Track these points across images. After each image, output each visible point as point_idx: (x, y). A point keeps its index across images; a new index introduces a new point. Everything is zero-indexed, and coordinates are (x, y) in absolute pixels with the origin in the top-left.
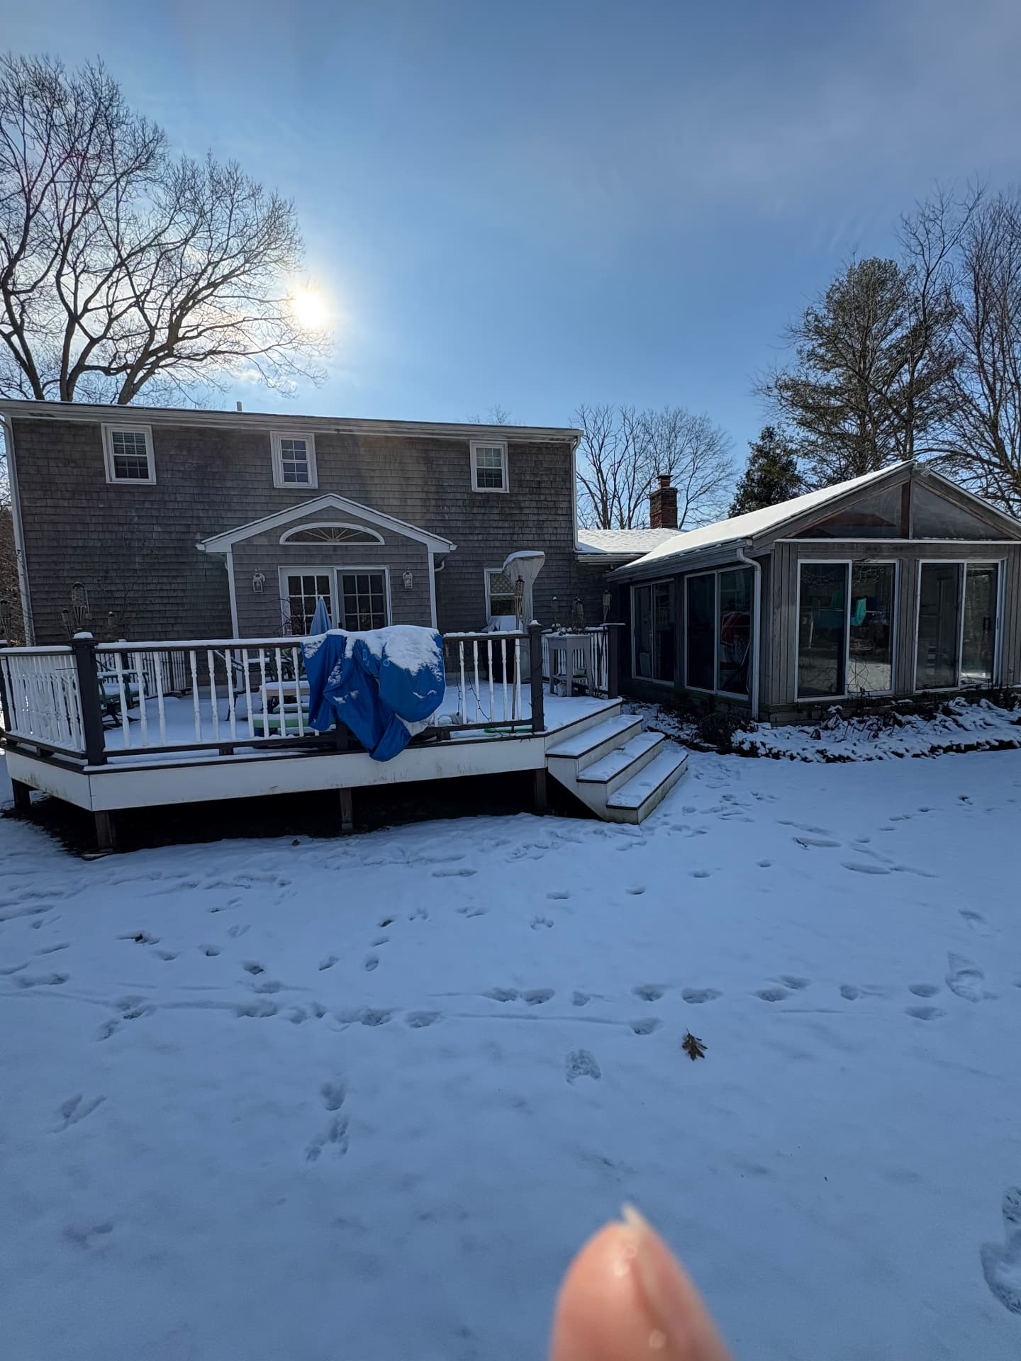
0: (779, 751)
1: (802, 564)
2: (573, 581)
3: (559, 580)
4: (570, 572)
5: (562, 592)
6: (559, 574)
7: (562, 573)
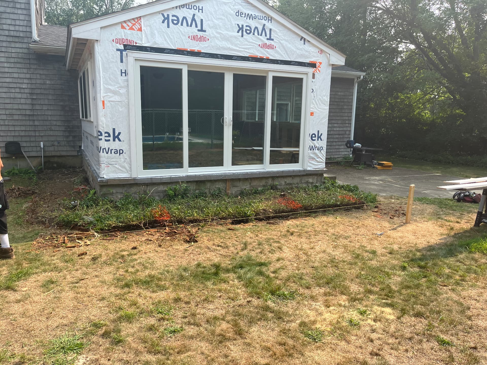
2: (33, 67)
3: (18, 66)
4: (29, 59)
5: (22, 76)
6: (19, 60)
7: (22, 59)
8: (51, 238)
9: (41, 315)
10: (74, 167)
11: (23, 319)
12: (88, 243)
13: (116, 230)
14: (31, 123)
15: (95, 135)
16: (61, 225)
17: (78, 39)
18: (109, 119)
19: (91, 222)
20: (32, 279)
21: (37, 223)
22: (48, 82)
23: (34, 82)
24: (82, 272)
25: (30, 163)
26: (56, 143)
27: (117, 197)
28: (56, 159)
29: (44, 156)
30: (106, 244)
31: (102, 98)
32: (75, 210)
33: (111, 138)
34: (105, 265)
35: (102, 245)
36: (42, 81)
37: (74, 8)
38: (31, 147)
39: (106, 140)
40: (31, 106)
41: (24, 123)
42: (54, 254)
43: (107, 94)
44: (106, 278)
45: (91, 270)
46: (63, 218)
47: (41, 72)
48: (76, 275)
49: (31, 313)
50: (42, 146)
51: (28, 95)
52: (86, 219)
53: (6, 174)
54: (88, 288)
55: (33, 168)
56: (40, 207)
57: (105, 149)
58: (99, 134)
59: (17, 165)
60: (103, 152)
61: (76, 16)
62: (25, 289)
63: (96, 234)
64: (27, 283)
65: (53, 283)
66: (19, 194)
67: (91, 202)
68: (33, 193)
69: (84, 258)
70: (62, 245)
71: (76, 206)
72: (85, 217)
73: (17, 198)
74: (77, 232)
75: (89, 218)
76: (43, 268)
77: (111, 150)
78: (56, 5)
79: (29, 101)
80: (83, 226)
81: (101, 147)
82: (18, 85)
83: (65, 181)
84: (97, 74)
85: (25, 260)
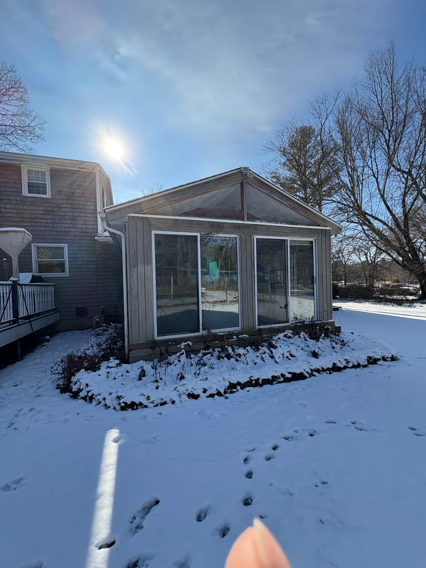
0: (93, 395)
1: (155, 235)
2: (98, 252)
3: (88, 252)
4: (95, 247)
5: (90, 259)
7: (90, 247)
14: (96, 293)
26: (113, 306)
38: (95, 310)
40: (96, 280)
41: (90, 293)
47: (104, 256)
51: (94, 272)
59: (84, 324)
79: (94, 277)
82: (88, 266)
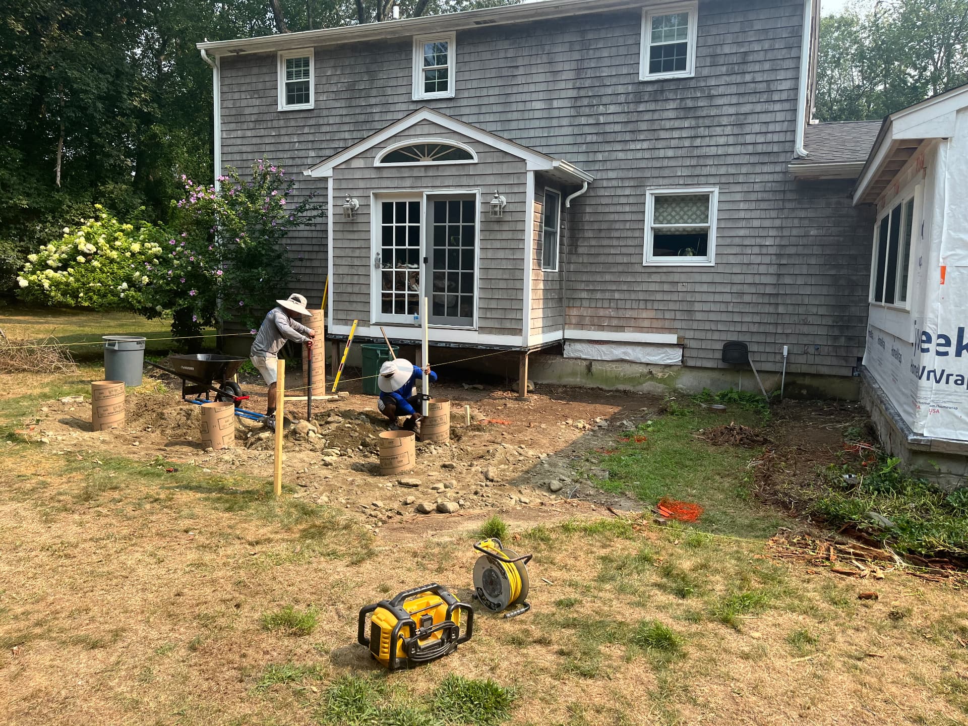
2: (788, 205)
3: (763, 205)
4: (784, 191)
5: (767, 223)
6: (765, 196)
7: (771, 193)
8: (803, 542)
9: (789, 705)
10: (842, 401)
11: (754, 698)
12: (880, 573)
13: (946, 562)
14: (772, 310)
15: (912, 340)
16: (820, 520)
17: (903, 141)
18: (952, 307)
19: (887, 530)
20: (769, 617)
21: (773, 504)
22: (812, 233)
23: (786, 233)
24: (869, 637)
25: (761, 384)
26: (812, 350)
27: (948, 483)
28: (807, 381)
29: (786, 373)
30: (922, 589)
31: (941, 260)
32: (851, 493)
33: (952, 350)
34: (921, 639)
35: (913, 590)
36: (801, 232)
37: (865, 82)
38: (766, 354)
39: (938, 353)
40: (775, 277)
41: (760, 309)
42: (807, 577)
43: (953, 252)
44: (924, 670)
45: (888, 640)
46: (827, 506)
47: (802, 214)
48: (857, 640)
49: (770, 691)
50: (785, 353)
51: (774, 257)
52: (877, 519)
53: (718, 398)
54: (883, 679)
55: (765, 393)
56: (779, 471)
57: (934, 371)
58: (924, 338)
59: (737, 385)
60: (928, 379)
61: (867, 97)
62: (756, 635)
63: (896, 557)
64: (759, 624)
65: (809, 641)
66: (741, 440)
67: (887, 483)
68: (765, 441)
69: (871, 607)
70: (823, 562)
71: (853, 486)
72: (873, 514)
73: (737, 445)
74: (854, 542)
75: (882, 519)
76: (788, 600)
77: (948, 376)
78: (830, 84)
79: (773, 270)
80: (867, 533)
81: (924, 368)
82: (759, 241)
83: (824, 428)
84: (937, 211)
85: (754, 573)
